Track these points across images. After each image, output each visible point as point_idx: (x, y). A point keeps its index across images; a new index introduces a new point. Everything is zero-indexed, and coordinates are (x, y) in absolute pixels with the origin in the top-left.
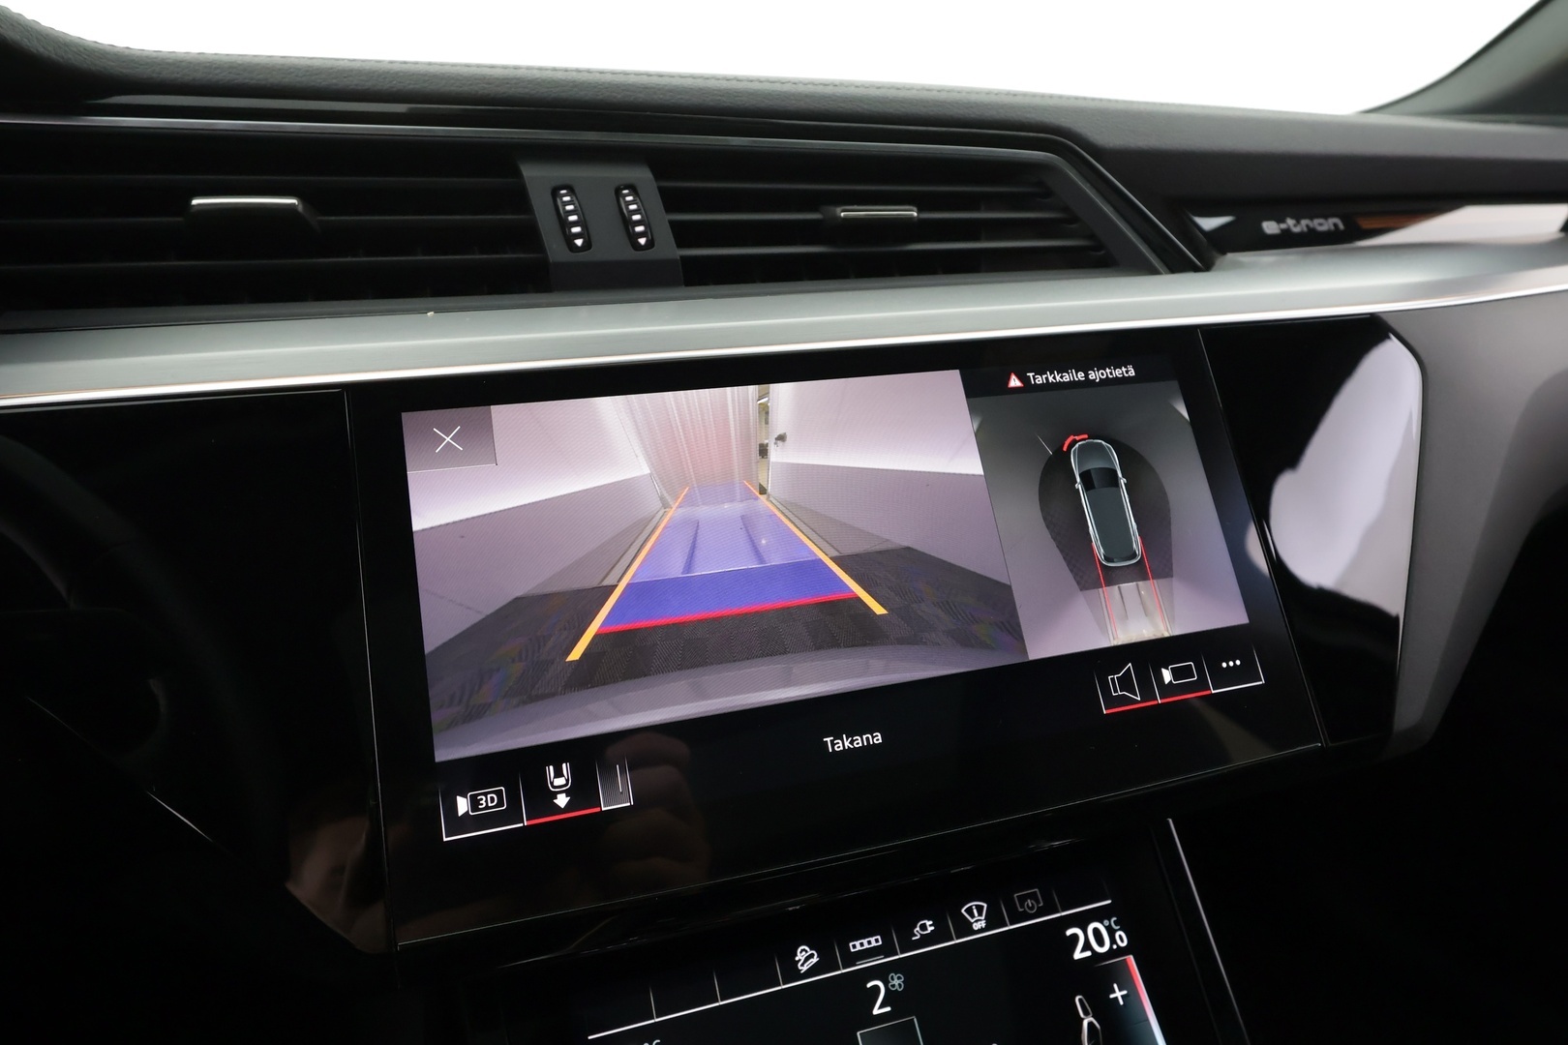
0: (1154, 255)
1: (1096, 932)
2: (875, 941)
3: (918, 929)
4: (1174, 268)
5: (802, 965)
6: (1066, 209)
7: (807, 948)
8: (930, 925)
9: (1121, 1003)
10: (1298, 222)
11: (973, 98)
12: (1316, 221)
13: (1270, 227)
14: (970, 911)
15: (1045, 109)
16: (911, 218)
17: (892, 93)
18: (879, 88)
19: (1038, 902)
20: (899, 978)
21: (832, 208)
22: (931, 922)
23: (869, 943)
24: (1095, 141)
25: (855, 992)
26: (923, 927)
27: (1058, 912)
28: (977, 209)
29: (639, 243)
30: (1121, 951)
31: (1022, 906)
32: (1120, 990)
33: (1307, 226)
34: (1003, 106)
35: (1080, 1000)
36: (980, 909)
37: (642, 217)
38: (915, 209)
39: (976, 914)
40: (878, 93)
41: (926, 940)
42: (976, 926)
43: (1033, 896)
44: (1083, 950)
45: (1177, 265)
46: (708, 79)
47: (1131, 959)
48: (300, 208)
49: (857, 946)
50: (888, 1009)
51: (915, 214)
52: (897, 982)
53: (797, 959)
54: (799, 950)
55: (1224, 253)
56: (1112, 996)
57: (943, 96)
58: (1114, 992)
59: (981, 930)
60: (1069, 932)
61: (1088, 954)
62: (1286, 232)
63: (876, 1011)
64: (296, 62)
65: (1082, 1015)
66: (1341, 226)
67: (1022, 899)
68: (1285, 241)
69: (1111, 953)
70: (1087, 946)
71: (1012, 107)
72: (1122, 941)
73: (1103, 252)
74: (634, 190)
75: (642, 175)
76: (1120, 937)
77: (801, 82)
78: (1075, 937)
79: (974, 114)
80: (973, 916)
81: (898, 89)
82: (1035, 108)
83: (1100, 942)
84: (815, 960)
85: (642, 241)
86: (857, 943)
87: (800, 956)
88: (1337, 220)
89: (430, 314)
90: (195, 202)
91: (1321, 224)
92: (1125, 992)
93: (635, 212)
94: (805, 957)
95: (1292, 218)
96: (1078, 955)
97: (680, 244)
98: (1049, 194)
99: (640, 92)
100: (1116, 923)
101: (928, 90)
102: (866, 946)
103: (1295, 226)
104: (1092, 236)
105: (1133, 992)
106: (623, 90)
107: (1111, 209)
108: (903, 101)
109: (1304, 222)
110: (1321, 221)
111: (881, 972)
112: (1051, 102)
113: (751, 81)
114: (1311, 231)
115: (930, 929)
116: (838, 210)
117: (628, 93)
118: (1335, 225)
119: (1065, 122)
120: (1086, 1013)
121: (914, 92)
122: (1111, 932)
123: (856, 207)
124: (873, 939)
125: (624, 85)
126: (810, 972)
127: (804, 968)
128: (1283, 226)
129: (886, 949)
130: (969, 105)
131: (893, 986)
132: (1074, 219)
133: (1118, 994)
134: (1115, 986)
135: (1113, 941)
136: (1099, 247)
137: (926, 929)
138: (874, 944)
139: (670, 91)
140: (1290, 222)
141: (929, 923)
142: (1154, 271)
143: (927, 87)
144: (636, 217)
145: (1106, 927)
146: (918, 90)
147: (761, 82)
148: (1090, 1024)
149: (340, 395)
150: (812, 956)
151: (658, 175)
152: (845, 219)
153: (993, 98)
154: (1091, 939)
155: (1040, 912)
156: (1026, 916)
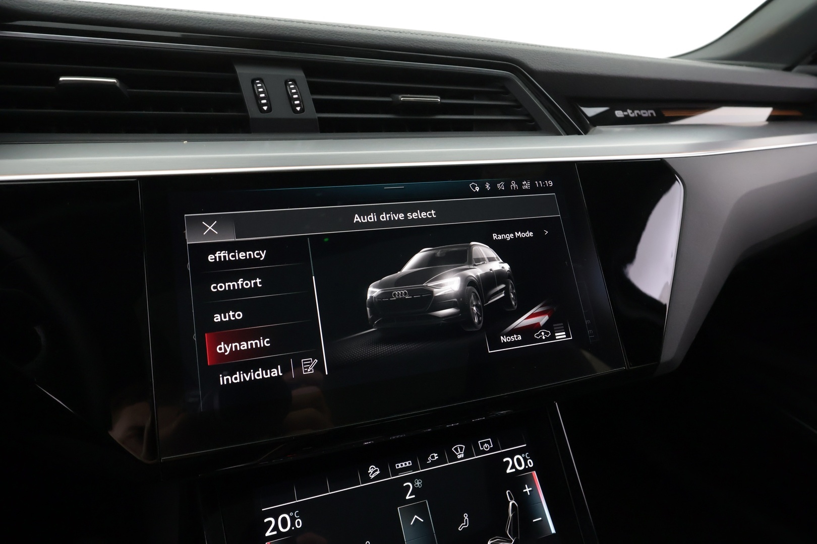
0: (559, 126)
1: (518, 460)
3: (430, 458)
4: (568, 133)
5: (372, 475)
6: (516, 101)
7: (374, 467)
8: (436, 456)
9: (529, 494)
10: (633, 112)
11: (471, 42)
12: (642, 112)
13: (619, 114)
15: (507, 49)
16: (436, 103)
17: (429, 38)
18: (423, 35)
19: (490, 445)
20: (420, 481)
21: (397, 95)
22: (437, 455)
23: (406, 464)
24: (531, 67)
25: (398, 489)
26: (433, 457)
27: (500, 450)
28: (472, 99)
29: (297, 110)
30: (530, 469)
32: (528, 488)
33: (638, 114)
34: (486, 47)
35: (509, 492)
36: (461, 448)
37: (298, 96)
38: (439, 97)
39: (459, 451)
40: (422, 37)
41: (434, 463)
42: (459, 457)
43: (488, 442)
44: (511, 469)
45: (570, 131)
46: (335, 26)
47: (534, 473)
48: (118, 85)
49: (399, 466)
50: (414, 496)
51: (439, 100)
52: (418, 483)
53: (369, 472)
54: (370, 468)
55: (595, 126)
56: (524, 491)
57: (456, 40)
58: (526, 489)
59: (461, 459)
60: (505, 460)
61: (514, 470)
62: (627, 117)
63: (407, 498)
64: (117, 7)
65: (509, 500)
66: (655, 115)
68: (626, 121)
69: (525, 470)
70: (513, 467)
71: (490, 47)
72: (531, 464)
73: (533, 123)
74: (295, 82)
75: (299, 74)
76: (530, 462)
77: (382, 30)
78: (508, 462)
79: (471, 50)
80: (458, 452)
81: (433, 36)
82: (502, 48)
83: (520, 464)
84: (378, 472)
85: (298, 109)
87: (371, 471)
88: (653, 112)
89: (185, 142)
90: (61, 79)
91: (644, 113)
92: (531, 489)
93: (295, 94)
95: (630, 109)
96: (509, 471)
97: (318, 111)
98: (507, 92)
99: (299, 31)
100: (528, 456)
101: (448, 37)
102: (404, 466)
103: (631, 113)
104: (528, 115)
105: (536, 490)
106: (290, 30)
107: (538, 101)
108: (434, 42)
109: (636, 112)
110: (645, 111)
111: (411, 479)
112: (510, 46)
113: (357, 28)
114: (640, 116)
115: (436, 458)
116: (400, 96)
117: (293, 32)
118: (652, 114)
119: (515, 56)
120: (511, 499)
121: (441, 38)
122: (525, 460)
123: (409, 95)
124: (407, 463)
125: (291, 28)
126: (376, 478)
127: (373, 476)
128: (626, 113)
129: (414, 467)
130: (468, 45)
131: (417, 485)
132: (520, 106)
133: (527, 490)
134: (526, 486)
135: (526, 464)
136: (532, 120)
137: (434, 458)
138: (408, 465)
139: (315, 31)
140: (629, 111)
141: (435, 455)
142: (559, 134)
143: (448, 35)
144: (295, 96)
145: (523, 457)
146: (443, 37)
147: (362, 29)
148: (513, 504)
149: (136, 182)
150: (376, 470)
151: (307, 75)
152: (403, 101)
153: (481, 43)
154: (516, 463)
155: (491, 450)
156: (484, 452)
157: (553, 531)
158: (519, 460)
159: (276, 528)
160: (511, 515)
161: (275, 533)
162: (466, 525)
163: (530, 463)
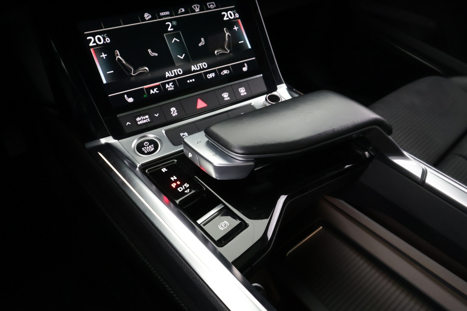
2: (167, 13)
5: (147, 18)
7: (147, 14)
9: (237, 30)
14: (195, 7)
19: (214, 6)
25: (163, 26)
26: (181, 10)
27: (220, 8)
30: (237, 18)
31: (210, 6)
35: (226, 29)
36: (198, 7)
41: (182, 14)
42: (196, 11)
43: (213, 4)
44: (226, 18)
47: (239, 20)
49: (162, 14)
50: (172, 29)
52: (174, 23)
53: (145, 16)
54: (145, 14)
56: (234, 28)
59: (198, 12)
63: (169, 29)
67: (210, 5)
69: (234, 19)
70: (228, 17)
78: (224, 14)
80: (195, 8)
83: (231, 16)
86: (162, 13)
94: (147, 16)
100: (236, 11)
102: (165, 14)
105: (240, 28)
111: (170, 20)
115: (183, 11)
120: (227, 32)
122: (234, 14)
124: (167, 12)
126: (149, 20)
129: (171, 15)
133: (236, 28)
134: (235, 26)
135: (235, 16)
141: (183, 9)
145: (233, 12)
148: (228, 35)
150: (149, 16)
154: (229, 15)
155: (215, 8)
156: (210, 9)
157: (250, 47)
158: (230, 14)
159: (95, 42)
160: (227, 39)
161: (95, 44)
162: (203, 43)
163: (237, 15)
